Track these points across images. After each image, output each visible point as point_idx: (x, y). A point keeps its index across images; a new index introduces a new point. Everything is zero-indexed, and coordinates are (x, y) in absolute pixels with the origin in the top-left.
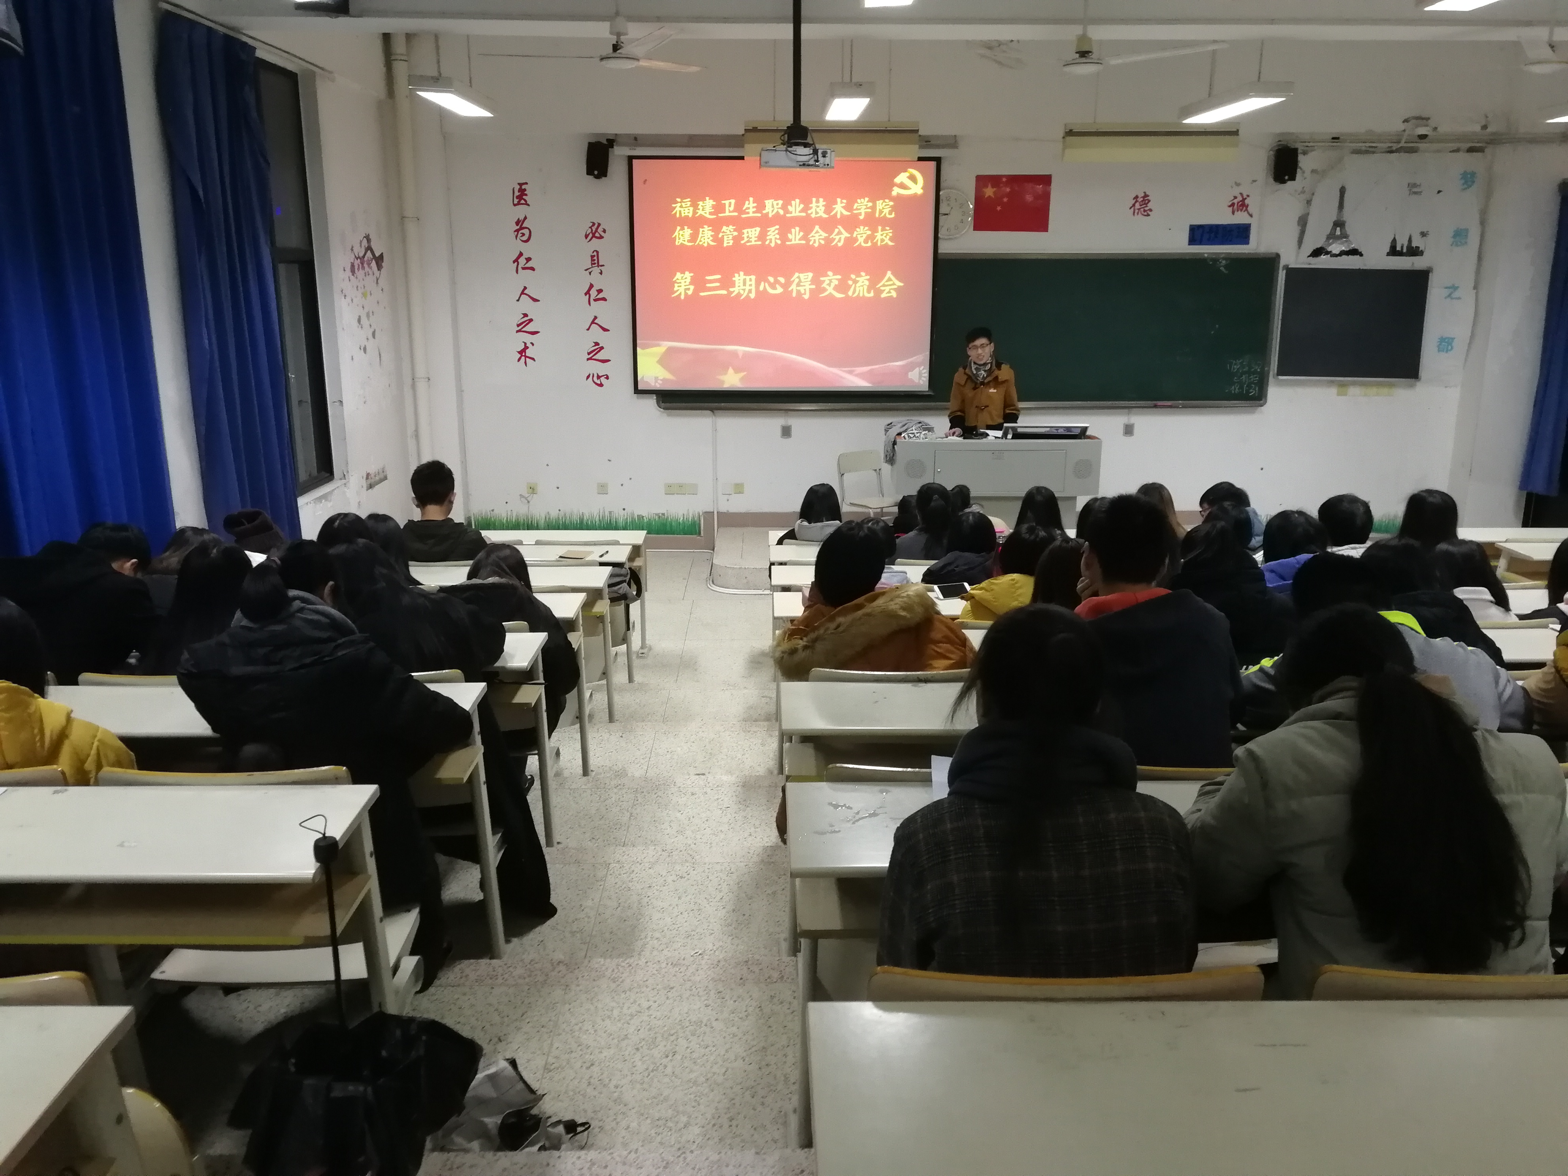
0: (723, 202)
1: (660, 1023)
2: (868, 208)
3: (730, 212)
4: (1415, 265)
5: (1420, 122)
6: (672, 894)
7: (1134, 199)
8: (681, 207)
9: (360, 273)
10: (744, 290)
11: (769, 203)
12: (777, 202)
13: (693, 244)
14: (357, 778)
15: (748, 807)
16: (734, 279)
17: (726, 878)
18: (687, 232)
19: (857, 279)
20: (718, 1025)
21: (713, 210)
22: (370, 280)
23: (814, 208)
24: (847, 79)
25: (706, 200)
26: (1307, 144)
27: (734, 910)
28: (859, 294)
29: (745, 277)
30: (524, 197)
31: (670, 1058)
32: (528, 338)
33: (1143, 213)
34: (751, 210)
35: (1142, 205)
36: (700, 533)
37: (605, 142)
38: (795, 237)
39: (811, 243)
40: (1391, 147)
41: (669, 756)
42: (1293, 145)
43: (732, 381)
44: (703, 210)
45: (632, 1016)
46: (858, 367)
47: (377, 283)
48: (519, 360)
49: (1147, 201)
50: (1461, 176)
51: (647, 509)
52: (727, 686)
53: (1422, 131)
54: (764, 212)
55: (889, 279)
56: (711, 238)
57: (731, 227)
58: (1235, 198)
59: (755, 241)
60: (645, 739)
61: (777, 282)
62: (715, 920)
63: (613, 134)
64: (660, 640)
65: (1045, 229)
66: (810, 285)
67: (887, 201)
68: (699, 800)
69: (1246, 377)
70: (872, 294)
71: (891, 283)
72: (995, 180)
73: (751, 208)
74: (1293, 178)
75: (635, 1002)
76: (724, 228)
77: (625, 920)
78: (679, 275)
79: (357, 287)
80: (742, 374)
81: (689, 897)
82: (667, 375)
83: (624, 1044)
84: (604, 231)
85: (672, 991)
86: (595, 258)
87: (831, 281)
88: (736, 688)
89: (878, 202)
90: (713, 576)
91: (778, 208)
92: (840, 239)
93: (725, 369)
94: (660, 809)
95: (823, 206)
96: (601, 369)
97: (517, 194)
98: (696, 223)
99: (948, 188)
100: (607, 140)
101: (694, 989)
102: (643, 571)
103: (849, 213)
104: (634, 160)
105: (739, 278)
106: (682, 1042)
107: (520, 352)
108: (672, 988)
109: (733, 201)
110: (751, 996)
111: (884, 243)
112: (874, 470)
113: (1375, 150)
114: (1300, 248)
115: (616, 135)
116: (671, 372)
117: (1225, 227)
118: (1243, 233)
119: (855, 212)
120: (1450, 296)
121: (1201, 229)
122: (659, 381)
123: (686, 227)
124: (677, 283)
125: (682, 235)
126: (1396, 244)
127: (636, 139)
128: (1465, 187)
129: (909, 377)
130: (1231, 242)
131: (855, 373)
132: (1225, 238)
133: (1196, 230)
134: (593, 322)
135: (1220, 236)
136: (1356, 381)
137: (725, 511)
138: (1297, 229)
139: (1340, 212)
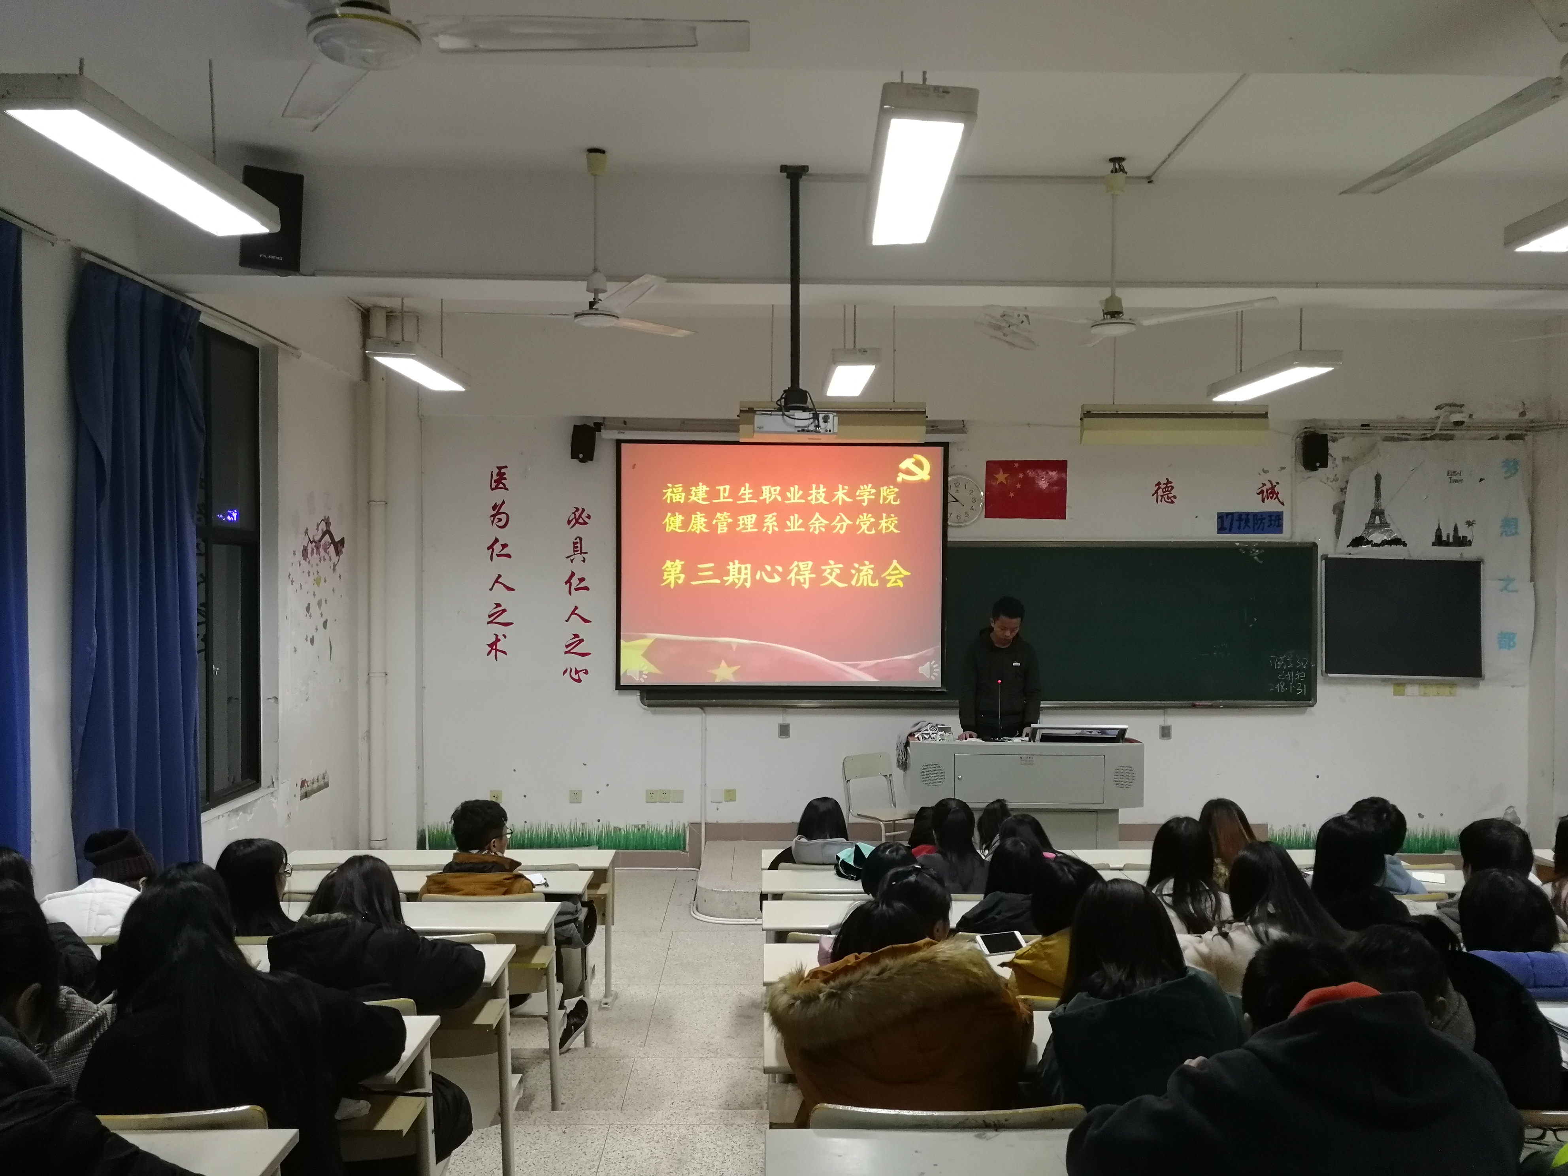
0: (717, 488)
2: (872, 495)
3: (724, 498)
4: (1464, 555)
5: (1456, 408)
7: (1156, 485)
8: (673, 492)
9: (314, 558)
10: (739, 579)
11: (766, 489)
12: (775, 488)
13: (684, 531)
16: (728, 567)
18: (679, 518)
19: (861, 568)
21: (706, 496)
22: (325, 567)
23: (814, 494)
24: (850, 345)
25: (699, 486)
26: (1335, 431)
28: (863, 583)
29: (739, 565)
30: (503, 481)
32: (500, 630)
33: (1166, 500)
34: (747, 496)
35: (1165, 491)
36: (684, 848)
37: (592, 425)
38: (794, 524)
39: (811, 530)
40: (1425, 434)
42: (1322, 433)
43: (724, 675)
44: (696, 496)
46: (863, 660)
47: (334, 569)
48: (489, 654)
49: (1170, 489)
50: (1502, 464)
51: (625, 820)
52: (707, 1052)
53: (1457, 418)
54: (761, 498)
55: (896, 569)
56: (704, 525)
57: (725, 513)
58: (1264, 485)
59: (751, 528)
61: (774, 570)
63: (601, 417)
64: (629, 985)
65: (1063, 516)
66: (809, 574)
67: (891, 487)
69: (1291, 675)
70: (877, 584)
71: (898, 572)
72: (1006, 466)
73: (747, 494)
74: (1324, 465)
76: (719, 515)
78: (668, 563)
79: (309, 573)
80: (736, 668)
82: (654, 669)
84: (589, 517)
86: (578, 545)
87: (832, 570)
88: (719, 1056)
89: (882, 488)
90: (697, 902)
91: (775, 495)
92: (842, 526)
93: (717, 662)
95: (823, 492)
96: (579, 663)
97: (495, 477)
98: (688, 509)
99: (955, 475)
100: (595, 424)
102: (610, 900)
103: (851, 500)
104: (622, 444)
105: (733, 567)
107: (491, 645)
109: (728, 487)
111: (889, 531)
112: (886, 776)
113: (1409, 437)
114: (1338, 538)
115: (604, 418)
116: (657, 666)
117: (1255, 515)
118: (1275, 521)
119: (858, 498)
120: (1505, 588)
121: (1230, 517)
122: (644, 676)
123: (677, 514)
124: (666, 571)
125: (673, 522)
126: (1441, 532)
127: (625, 423)
128: (1508, 474)
129: (920, 672)
130: (1263, 531)
131: (860, 667)
132: (1256, 527)
133: (1225, 517)
134: (573, 613)
135: (1251, 524)
136: (1413, 680)
137: (714, 822)
138: (1333, 518)
139: (1378, 500)
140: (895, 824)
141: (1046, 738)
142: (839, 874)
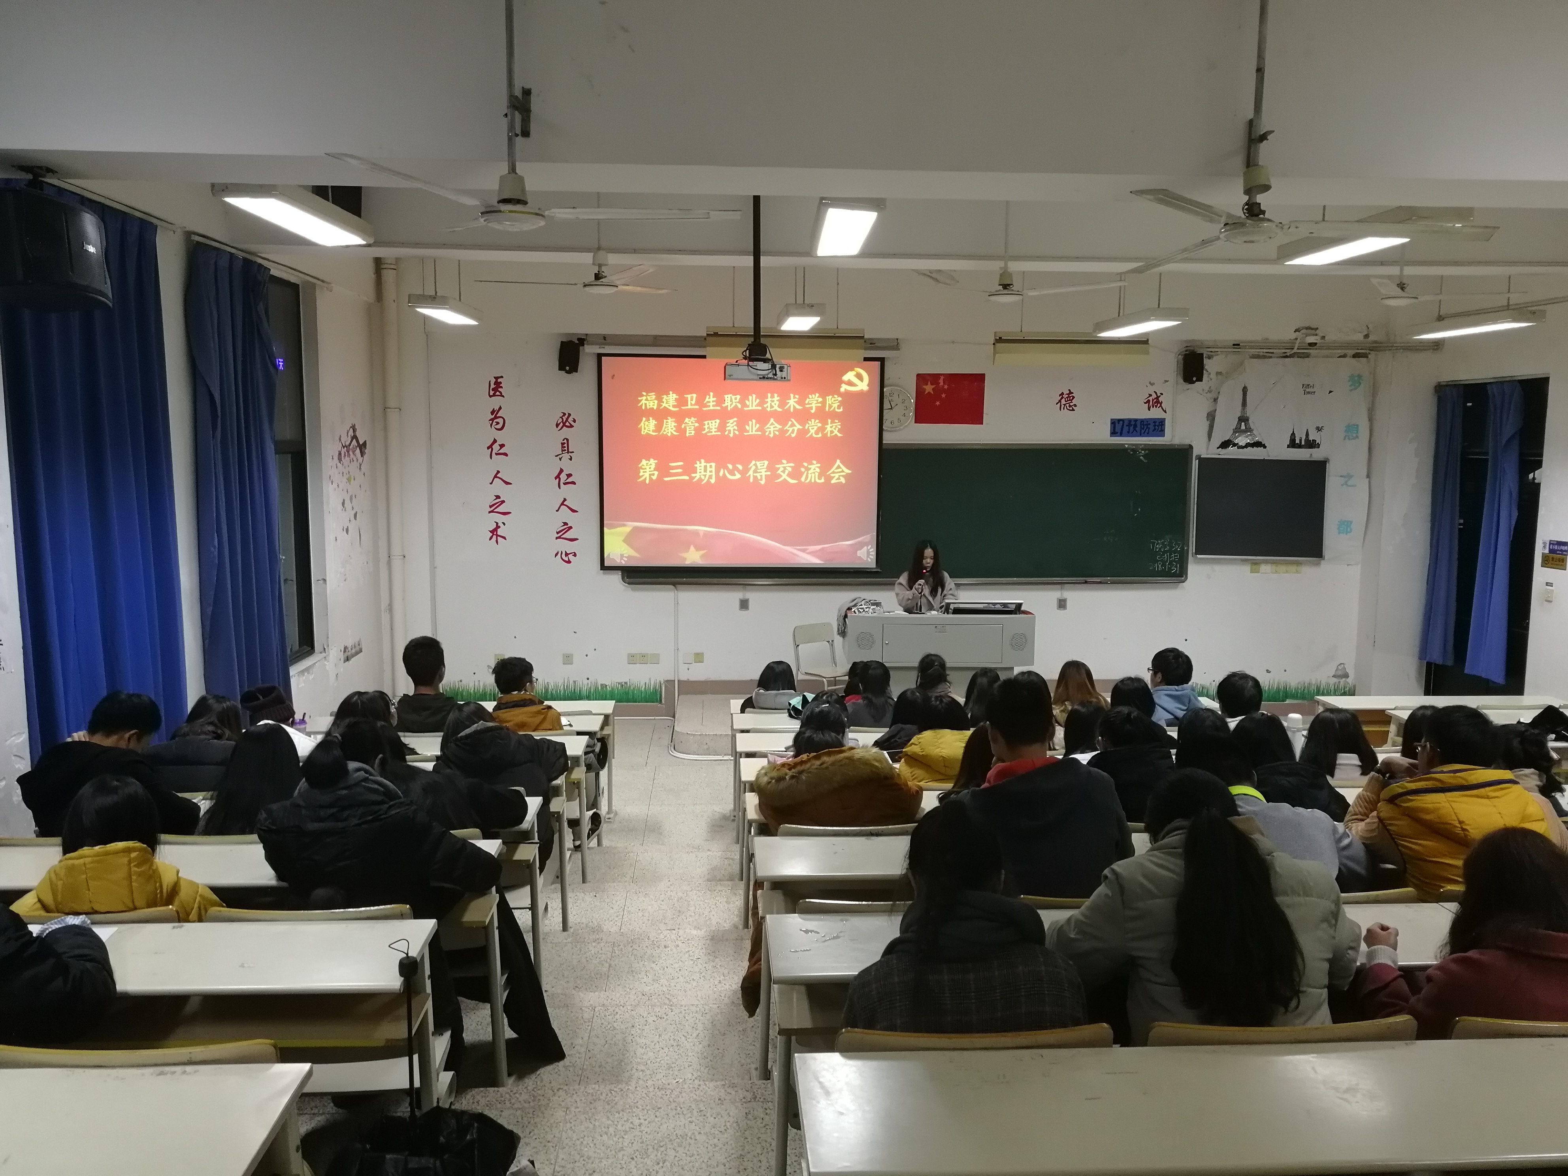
0: (685, 396)
1: (651, 1137)
2: (820, 403)
3: (692, 405)
4: (1313, 456)
5: (1309, 331)
6: (653, 1032)
7: (1060, 395)
8: (647, 400)
9: (346, 460)
10: (705, 476)
11: (728, 397)
12: (736, 397)
13: (657, 433)
14: (418, 914)
15: (717, 957)
16: (695, 465)
17: (702, 1018)
18: (652, 423)
19: (809, 466)
20: (701, 1138)
21: (676, 404)
22: (354, 466)
23: (769, 402)
24: (800, 300)
25: (669, 394)
26: (1211, 350)
27: (709, 1046)
28: (811, 479)
29: (705, 464)
30: (499, 389)
31: (661, 1164)
32: (500, 519)
33: (1068, 408)
34: (711, 404)
35: (1067, 400)
36: (661, 700)
37: (576, 341)
38: (752, 428)
39: (767, 434)
40: (1286, 353)
41: (640, 914)
42: (1199, 351)
43: (693, 558)
44: (667, 403)
45: (626, 1132)
46: (810, 546)
47: (360, 468)
48: (490, 539)
49: (1071, 398)
50: (1348, 379)
51: (610, 678)
52: (691, 848)
53: (1311, 339)
54: (724, 405)
55: (839, 467)
56: (674, 429)
57: (693, 419)
58: (1150, 395)
60: (618, 898)
61: (735, 468)
62: (693, 1054)
63: (584, 334)
64: (625, 806)
65: (980, 421)
66: (765, 472)
67: (836, 396)
68: (672, 953)
69: (1167, 555)
70: (823, 481)
71: (840, 470)
72: (934, 378)
73: (711, 402)
74: (1200, 379)
75: (628, 1120)
76: (687, 420)
77: (613, 1055)
78: (644, 462)
79: (343, 473)
80: (703, 552)
81: (669, 1034)
82: (633, 553)
83: (620, 1155)
84: (574, 421)
85: (660, 1110)
86: (566, 445)
87: (785, 468)
88: (700, 850)
89: (827, 398)
90: (674, 743)
91: (736, 402)
92: (793, 431)
93: (687, 549)
94: (636, 961)
95: (777, 400)
96: (568, 547)
97: (493, 386)
98: (660, 415)
99: (891, 385)
100: (579, 339)
101: (679, 1109)
102: (611, 740)
103: (801, 408)
104: (603, 357)
105: (700, 465)
106: (672, 1153)
107: (492, 532)
108: (660, 1108)
109: (695, 396)
110: (728, 1114)
111: (833, 434)
112: (828, 642)
113: (1271, 355)
114: (1210, 440)
115: (587, 335)
116: (636, 550)
117: (1142, 421)
118: (1158, 426)
119: (807, 406)
120: (1346, 484)
121: (1121, 422)
122: (624, 558)
123: (651, 418)
124: (643, 469)
125: (647, 426)
126: (1295, 437)
127: (605, 338)
128: (1353, 387)
129: (858, 555)
130: (1148, 435)
131: (808, 551)
132: (1143, 431)
133: (1117, 424)
134: (562, 504)
135: (1138, 429)
136: (1266, 560)
137: (685, 679)
138: (1207, 424)
139: (1244, 410)
140: (835, 680)
141: (957, 611)
142: (791, 716)
